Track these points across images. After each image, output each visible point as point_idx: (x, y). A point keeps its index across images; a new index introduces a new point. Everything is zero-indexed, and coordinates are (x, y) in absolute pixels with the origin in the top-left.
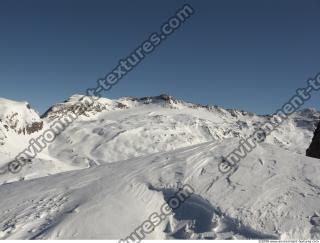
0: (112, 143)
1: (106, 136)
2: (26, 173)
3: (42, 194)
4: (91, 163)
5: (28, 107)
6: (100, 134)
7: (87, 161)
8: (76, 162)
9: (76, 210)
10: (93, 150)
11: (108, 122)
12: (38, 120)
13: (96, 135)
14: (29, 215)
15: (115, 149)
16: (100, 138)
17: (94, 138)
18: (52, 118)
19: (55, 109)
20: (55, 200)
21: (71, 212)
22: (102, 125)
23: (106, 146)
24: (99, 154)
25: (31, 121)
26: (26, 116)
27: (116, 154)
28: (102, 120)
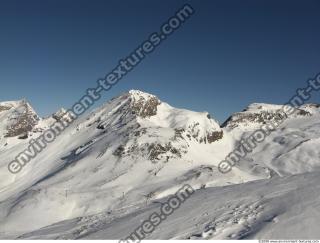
0: (294, 153)
1: (287, 145)
2: (208, 181)
3: (237, 201)
4: (272, 173)
5: (209, 117)
6: (280, 143)
7: (267, 171)
8: (256, 172)
9: (275, 219)
10: (274, 160)
11: (290, 130)
12: (219, 129)
13: (277, 144)
14: (227, 220)
15: (298, 159)
16: (281, 147)
17: (275, 147)
18: (232, 127)
19: (234, 119)
20: (251, 207)
21: (270, 220)
22: (283, 134)
23: (288, 156)
24: (280, 164)
25: (211, 131)
26: (207, 126)
27: (299, 165)
28: (283, 129)
